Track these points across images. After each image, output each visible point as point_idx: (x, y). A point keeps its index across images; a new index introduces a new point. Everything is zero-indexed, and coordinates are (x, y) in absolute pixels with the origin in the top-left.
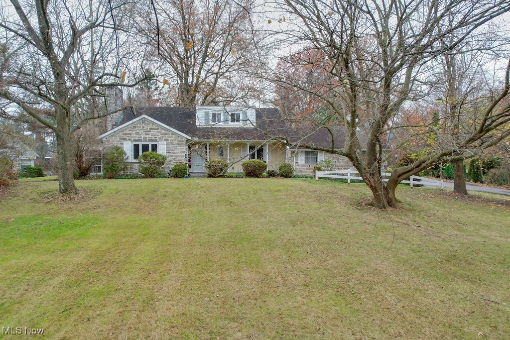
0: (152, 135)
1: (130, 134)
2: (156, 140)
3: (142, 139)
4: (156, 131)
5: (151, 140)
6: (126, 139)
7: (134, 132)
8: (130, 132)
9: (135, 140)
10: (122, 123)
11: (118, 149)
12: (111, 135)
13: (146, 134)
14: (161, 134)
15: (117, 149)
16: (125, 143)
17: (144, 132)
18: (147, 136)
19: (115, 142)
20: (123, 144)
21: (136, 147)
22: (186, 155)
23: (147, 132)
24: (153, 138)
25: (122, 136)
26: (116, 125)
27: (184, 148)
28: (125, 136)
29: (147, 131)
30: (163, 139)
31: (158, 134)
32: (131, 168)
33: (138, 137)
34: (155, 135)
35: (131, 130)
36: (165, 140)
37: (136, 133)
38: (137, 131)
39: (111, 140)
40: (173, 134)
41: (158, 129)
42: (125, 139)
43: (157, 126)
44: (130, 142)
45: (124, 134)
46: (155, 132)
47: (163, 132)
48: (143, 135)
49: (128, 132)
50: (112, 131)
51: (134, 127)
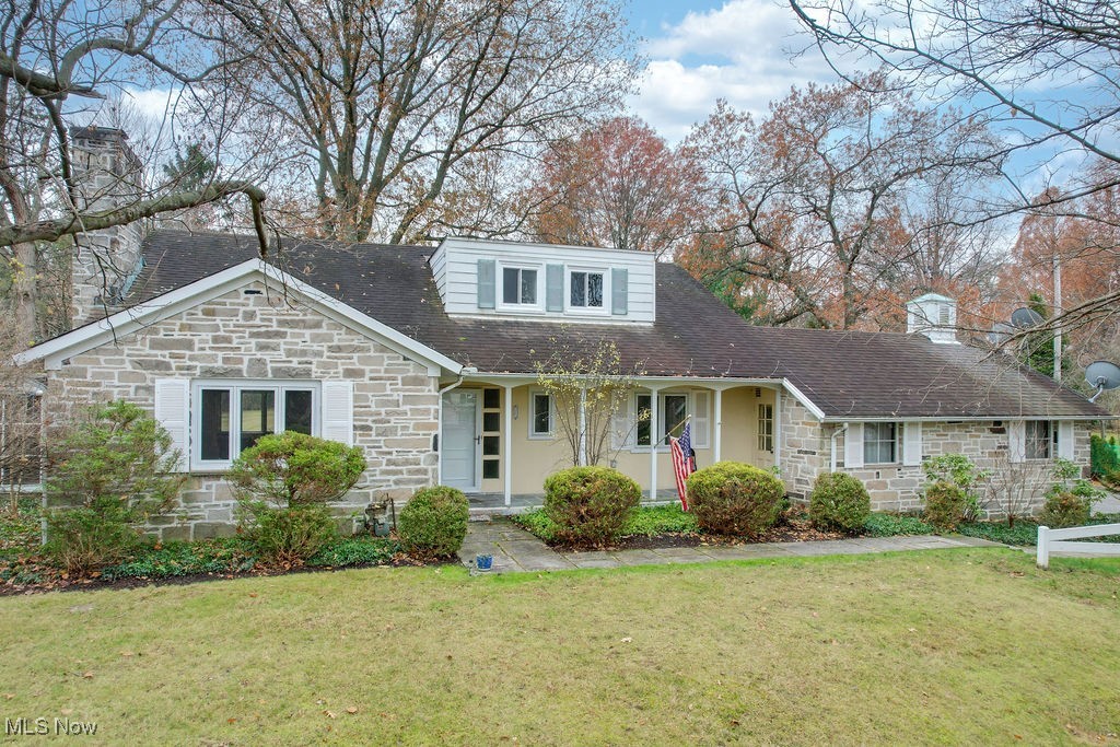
0: (290, 353)
1: (189, 345)
2: (308, 373)
3: (244, 367)
4: (308, 333)
5: (281, 374)
6: (167, 366)
7: (208, 336)
8: (188, 335)
9: (210, 373)
10: (143, 294)
11: (129, 419)
12: (92, 349)
13: (261, 348)
14: (331, 349)
15: (125, 416)
16: (161, 384)
17: (253, 335)
18: (267, 356)
19: (113, 379)
20: (150, 390)
21: (214, 403)
22: (436, 437)
23: (266, 339)
24: (295, 363)
25: (147, 351)
26: (113, 300)
27: (427, 412)
28: (161, 355)
29: (268, 335)
30: (341, 369)
31: (316, 347)
32: (188, 498)
33: (226, 360)
34: (304, 353)
35: (190, 327)
36: (350, 373)
37: (216, 340)
38: (222, 333)
39: (91, 370)
40: (383, 349)
41: (318, 325)
42: (162, 367)
43: (316, 313)
44: (186, 381)
45: (155, 345)
46: (302, 339)
47: (339, 338)
48: (248, 350)
49: (177, 335)
50: (93, 330)
51: (209, 313)
